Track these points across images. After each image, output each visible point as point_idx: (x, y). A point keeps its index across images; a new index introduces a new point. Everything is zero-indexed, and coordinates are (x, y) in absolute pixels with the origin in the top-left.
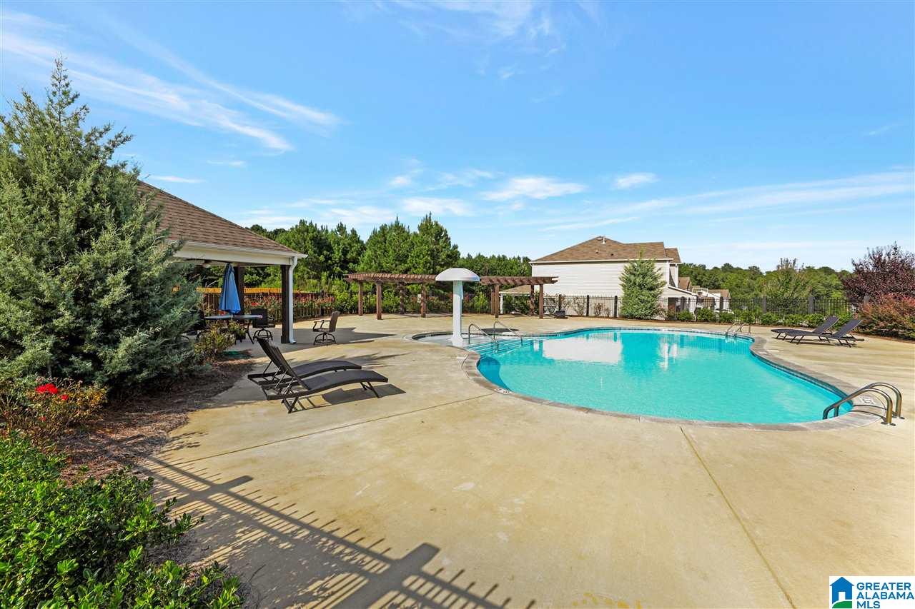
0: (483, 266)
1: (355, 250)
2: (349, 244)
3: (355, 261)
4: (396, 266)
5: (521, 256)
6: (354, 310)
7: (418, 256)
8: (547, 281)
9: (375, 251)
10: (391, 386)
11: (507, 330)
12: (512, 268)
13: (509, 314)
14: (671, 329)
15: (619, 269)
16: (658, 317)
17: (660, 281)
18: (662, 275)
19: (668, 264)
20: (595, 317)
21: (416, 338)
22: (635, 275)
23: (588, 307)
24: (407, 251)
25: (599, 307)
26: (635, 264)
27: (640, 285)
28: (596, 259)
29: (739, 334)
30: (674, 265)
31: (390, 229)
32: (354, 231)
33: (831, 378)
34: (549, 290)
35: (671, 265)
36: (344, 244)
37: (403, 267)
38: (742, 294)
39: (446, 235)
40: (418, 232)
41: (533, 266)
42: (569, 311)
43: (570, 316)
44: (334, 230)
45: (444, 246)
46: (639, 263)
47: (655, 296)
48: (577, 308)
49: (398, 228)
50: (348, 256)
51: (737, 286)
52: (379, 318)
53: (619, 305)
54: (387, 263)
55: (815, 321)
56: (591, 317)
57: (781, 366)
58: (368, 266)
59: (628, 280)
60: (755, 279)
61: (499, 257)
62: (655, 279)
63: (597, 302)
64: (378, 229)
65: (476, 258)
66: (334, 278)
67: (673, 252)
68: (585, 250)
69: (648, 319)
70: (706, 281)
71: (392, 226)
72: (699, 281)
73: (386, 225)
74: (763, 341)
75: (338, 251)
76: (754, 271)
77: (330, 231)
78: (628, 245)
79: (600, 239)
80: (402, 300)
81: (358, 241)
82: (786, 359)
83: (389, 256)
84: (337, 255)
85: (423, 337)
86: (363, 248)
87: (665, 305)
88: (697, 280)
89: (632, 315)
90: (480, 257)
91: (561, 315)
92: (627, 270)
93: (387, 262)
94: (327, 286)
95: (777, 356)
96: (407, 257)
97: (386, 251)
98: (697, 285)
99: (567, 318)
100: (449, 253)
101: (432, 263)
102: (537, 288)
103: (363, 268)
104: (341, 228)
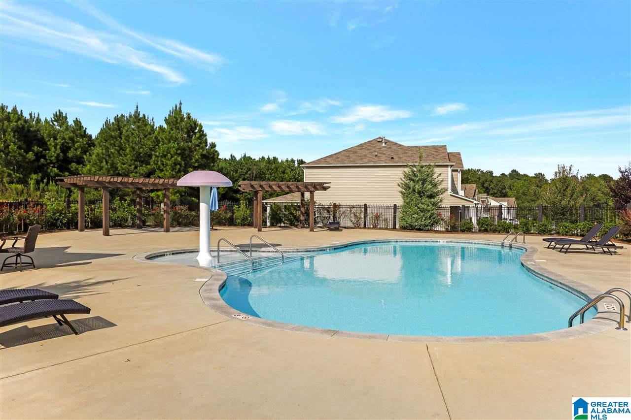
0: (250, 169)
1: (80, 147)
2: (71, 139)
3: (80, 161)
4: (136, 168)
5: (295, 159)
6: (71, 225)
7: (165, 156)
8: (318, 187)
9: (107, 149)
10: (98, 318)
11: (266, 245)
12: (284, 173)
13: (276, 226)
14: (449, 240)
15: (398, 174)
16: (438, 228)
17: (440, 188)
18: (442, 181)
19: (450, 170)
20: (373, 228)
21: (150, 258)
22: (413, 180)
23: (365, 217)
24: (151, 149)
25: (377, 217)
26: (415, 169)
27: (419, 193)
28: (375, 162)
29: (514, 244)
30: (457, 171)
31: (128, 121)
32: (77, 122)
33: (586, 286)
34: (322, 198)
35: (453, 171)
36: (64, 139)
37: (144, 169)
38: (528, 202)
39: (201, 131)
40: (165, 126)
41: (305, 171)
42: (345, 222)
43: (345, 228)
44: (49, 119)
45: (197, 143)
46: (419, 168)
47: (435, 204)
48: (353, 219)
49: (139, 120)
50: (70, 154)
51: (524, 194)
52: (106, 233)
53: (399, 215)
54: (124, 164)
55: (586, 229)
56: (368, 228)
57: (544, 276)
58: (97, 168)
59: (407, 187)
60: (541, 187)
61: (269, 159)
62: (435, 186)
63: (375, 211)
64: (112, 121)
65: (241, 159)
66: (47, 184)
67: (455, 156)
68: (364, 152)
69: (428, 230)
70: (493, 189)
71: (130, 116)
72: (487, 188)
73: (122, 116)
74: (534, 251)
75: (55, 148)
76: (540, 177)
77: (43, 120)
78: (410, 148)
79: (380, 141)
80: (139, 211)
81: (84, 135)
82: (550, 268)
83: (126, 156)
84: (53, 153)
85: (161, 256)
86: (91, 143)
87: (447, 215)
88: (484, 187)
89: (411, 226)
90: (246, 159)
91: (335, 226)
92: (407, 176)
93: (124, 161)
94: (38, 193)
95: (543, 266)
96: (150, 156)
97: (121, 148)
98: (484, 193)
99: (341, 230)
100: (205, 152)
101: (183, 165)
102: (307, 195)
103: (90, 170)
104: (60, 118)
